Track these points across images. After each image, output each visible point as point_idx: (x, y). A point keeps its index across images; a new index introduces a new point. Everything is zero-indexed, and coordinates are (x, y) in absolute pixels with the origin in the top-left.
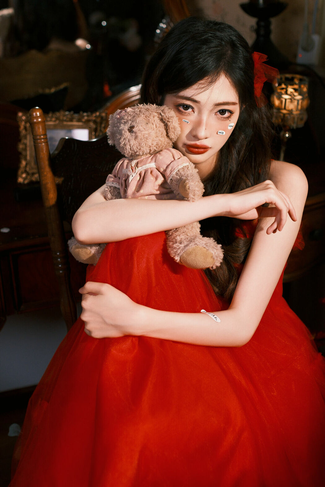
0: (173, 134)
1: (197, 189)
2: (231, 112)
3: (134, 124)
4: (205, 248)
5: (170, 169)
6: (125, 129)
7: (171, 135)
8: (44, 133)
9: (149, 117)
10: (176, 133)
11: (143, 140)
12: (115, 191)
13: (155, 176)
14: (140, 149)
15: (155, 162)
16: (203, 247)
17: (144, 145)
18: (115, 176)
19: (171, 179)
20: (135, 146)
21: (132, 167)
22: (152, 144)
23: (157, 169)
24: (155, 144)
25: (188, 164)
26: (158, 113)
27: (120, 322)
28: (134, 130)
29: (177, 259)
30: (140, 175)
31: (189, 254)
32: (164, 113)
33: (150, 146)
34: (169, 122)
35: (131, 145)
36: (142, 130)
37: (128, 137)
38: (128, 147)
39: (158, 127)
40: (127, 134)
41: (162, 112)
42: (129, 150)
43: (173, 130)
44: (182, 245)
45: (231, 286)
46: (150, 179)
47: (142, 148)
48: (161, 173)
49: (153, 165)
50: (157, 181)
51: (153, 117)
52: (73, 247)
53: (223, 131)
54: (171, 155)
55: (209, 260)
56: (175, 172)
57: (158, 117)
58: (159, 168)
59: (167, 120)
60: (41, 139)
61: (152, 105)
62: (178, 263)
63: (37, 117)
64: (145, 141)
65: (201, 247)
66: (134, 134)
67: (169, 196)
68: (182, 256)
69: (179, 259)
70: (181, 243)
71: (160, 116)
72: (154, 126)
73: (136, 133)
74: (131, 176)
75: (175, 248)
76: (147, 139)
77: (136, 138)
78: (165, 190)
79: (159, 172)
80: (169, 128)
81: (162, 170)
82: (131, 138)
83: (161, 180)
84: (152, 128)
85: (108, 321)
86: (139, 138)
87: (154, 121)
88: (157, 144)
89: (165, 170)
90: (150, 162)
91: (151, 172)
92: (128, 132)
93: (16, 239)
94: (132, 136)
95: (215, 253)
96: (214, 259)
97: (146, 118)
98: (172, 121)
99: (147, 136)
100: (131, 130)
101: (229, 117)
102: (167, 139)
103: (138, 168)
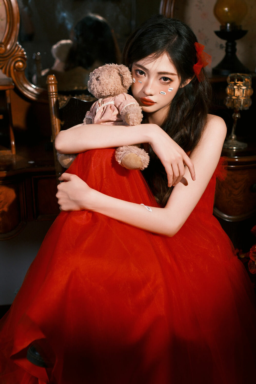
0: (127, 83)
1: (135, 118)
2: (171, 80)
3: (100, 75)
4: (136, 154)
5: (122, 105)
6: (94, 78)
7: (125, 83)
8: (55, 91)
9: (110, 72)
10: (129, 82)
11: (105, 85)
12: (89, 121)
13: (113, 109)
14: (103, 92)
15: (114, 101)
16: (135, 154)
17: (105, 88)
18: (91, 112)
19: (122, 112)
20: (100, 89)
21: (99, 103)
22: (111, 89)
23: (115, 105)
24: (113, 88)
25: (135, 103)
26: (117, 69)
27: (78, 198)
28: (99, 78)
29: (119, 162)
30: (104, 108)
31: (126, 158)
32: (121, 69)
33: (110, 90)
34: (124, 74)
35: (97, 88)
36: (104, 79)
37: (96, 84)
38: (95, 90)
39: (116, 78)
40: (95, 81)
41: (120, 68)
42: (96, 92)
43: (127, 80)
44: (123, 153)
45: (166, 196)
46: (109, 110)
47: (104, 91)
48: (117, 108)
49: (112, 103)
50: (114, 112)
51: (114, 72)
52: (60, 157)
53: (164, 92)
54: (124, 97)
55: (139, 163)
56: (125, 107)
57: (117, 72)
58: (116, 105)
59: (123, 73)
60: (53, 95)
61: (115, 64)
62: (119, 165)
63: (51, 81)
64: (106, 86)
65: (134, 153)
66: (99, 81)
67: (121, 123)
68: (122, 160)
69: (121, 162)
70: (122, 152)
71: (118, 72)
72: (114, 77)
73: (100, 80)
74: (98, 109)
75: (119, 155)
76: (107, 85)
77: (100, 83)
78: (119, 119)
79: (116, 107)
80: (124, 79)
81: (117, 106)
82: (97, 84)
83: (116, 112)
84: (112, 78)
85: (72, 198)
86: (102, 83)
87: (114, 74)
88: (115, 89)
89: (119, 106)
90: (111, 101)
91: (111, 107)
92: (95, 80)
93: (36, 166)
94: (98, 82)
95: (143, 158)
96: (142, 162)
97: (109, 72)
98: (126, 74)
99: (107, 82)
100: (97, 79)
101: (168, 83)
102: (122, 87)
103: (103, 104)
